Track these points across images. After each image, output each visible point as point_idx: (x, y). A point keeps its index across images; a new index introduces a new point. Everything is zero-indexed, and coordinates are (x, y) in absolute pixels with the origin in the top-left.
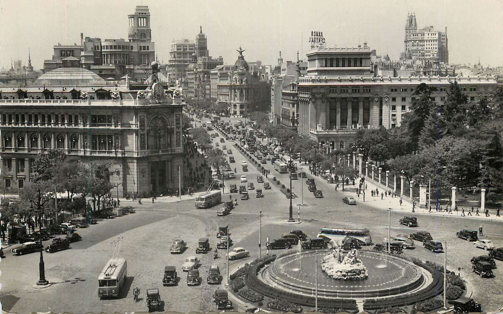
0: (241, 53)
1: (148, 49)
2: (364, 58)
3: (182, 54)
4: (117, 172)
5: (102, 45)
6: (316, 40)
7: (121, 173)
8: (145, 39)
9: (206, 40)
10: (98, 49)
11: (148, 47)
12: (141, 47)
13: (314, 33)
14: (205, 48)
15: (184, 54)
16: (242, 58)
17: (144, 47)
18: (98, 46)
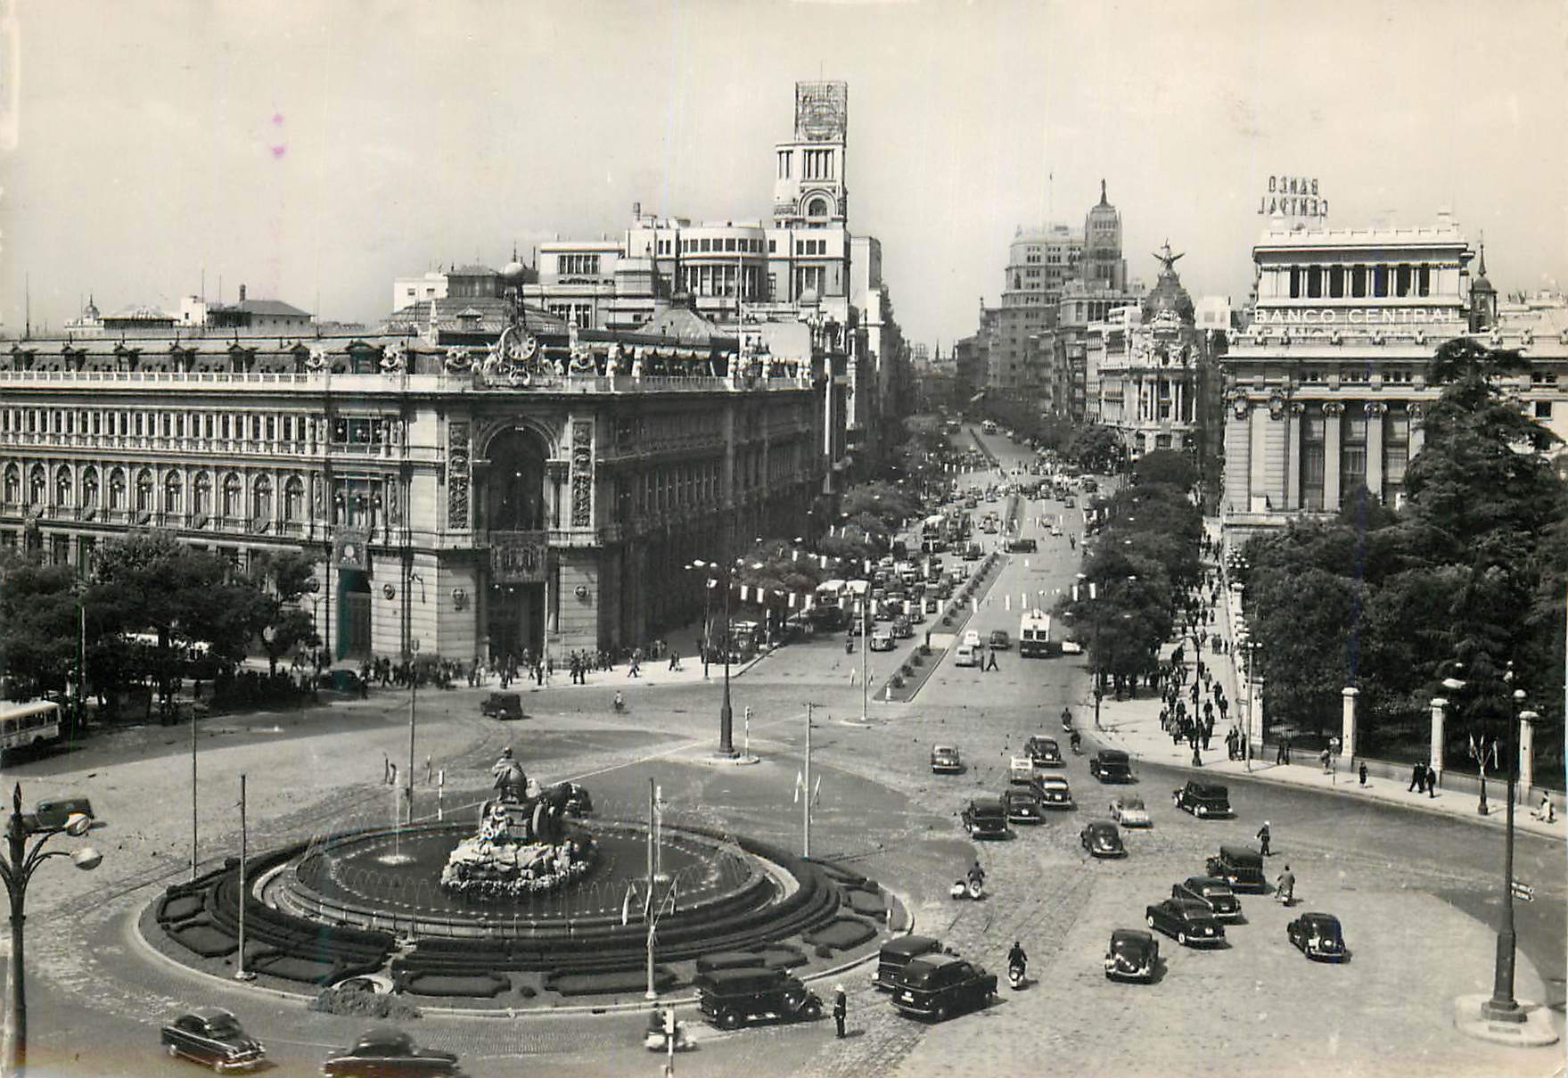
0: (1169, 263)
1: (822, 251)
2: (1437, 267)
3: (1043, 272)
4: (389, 592)
5: (681, 239)
6: (1289, 207)
7: (398, 596)
8: (819, 219)
9: (1115, 223)
10: (668, 251)
11: (823, 243)
12: (800, 244)
13: (1279, 185)
14: (1114, 255)
15: (1048, 274)
16: (1174, 279)
17: (811, 244)
18: (668, 243)
